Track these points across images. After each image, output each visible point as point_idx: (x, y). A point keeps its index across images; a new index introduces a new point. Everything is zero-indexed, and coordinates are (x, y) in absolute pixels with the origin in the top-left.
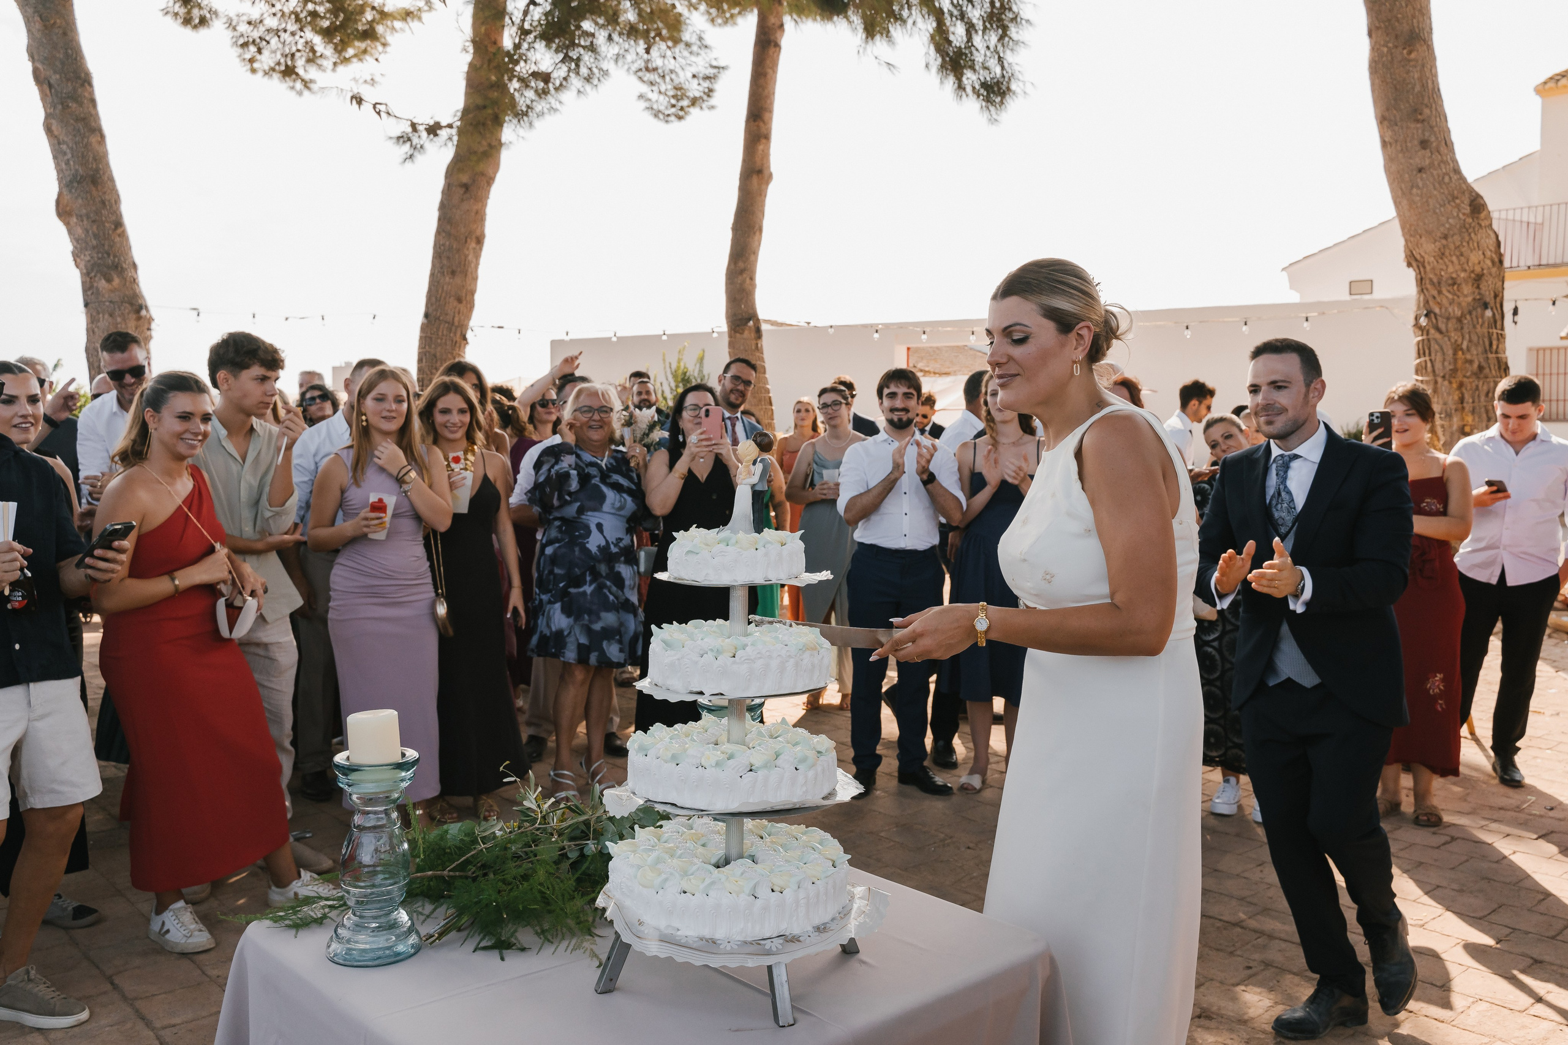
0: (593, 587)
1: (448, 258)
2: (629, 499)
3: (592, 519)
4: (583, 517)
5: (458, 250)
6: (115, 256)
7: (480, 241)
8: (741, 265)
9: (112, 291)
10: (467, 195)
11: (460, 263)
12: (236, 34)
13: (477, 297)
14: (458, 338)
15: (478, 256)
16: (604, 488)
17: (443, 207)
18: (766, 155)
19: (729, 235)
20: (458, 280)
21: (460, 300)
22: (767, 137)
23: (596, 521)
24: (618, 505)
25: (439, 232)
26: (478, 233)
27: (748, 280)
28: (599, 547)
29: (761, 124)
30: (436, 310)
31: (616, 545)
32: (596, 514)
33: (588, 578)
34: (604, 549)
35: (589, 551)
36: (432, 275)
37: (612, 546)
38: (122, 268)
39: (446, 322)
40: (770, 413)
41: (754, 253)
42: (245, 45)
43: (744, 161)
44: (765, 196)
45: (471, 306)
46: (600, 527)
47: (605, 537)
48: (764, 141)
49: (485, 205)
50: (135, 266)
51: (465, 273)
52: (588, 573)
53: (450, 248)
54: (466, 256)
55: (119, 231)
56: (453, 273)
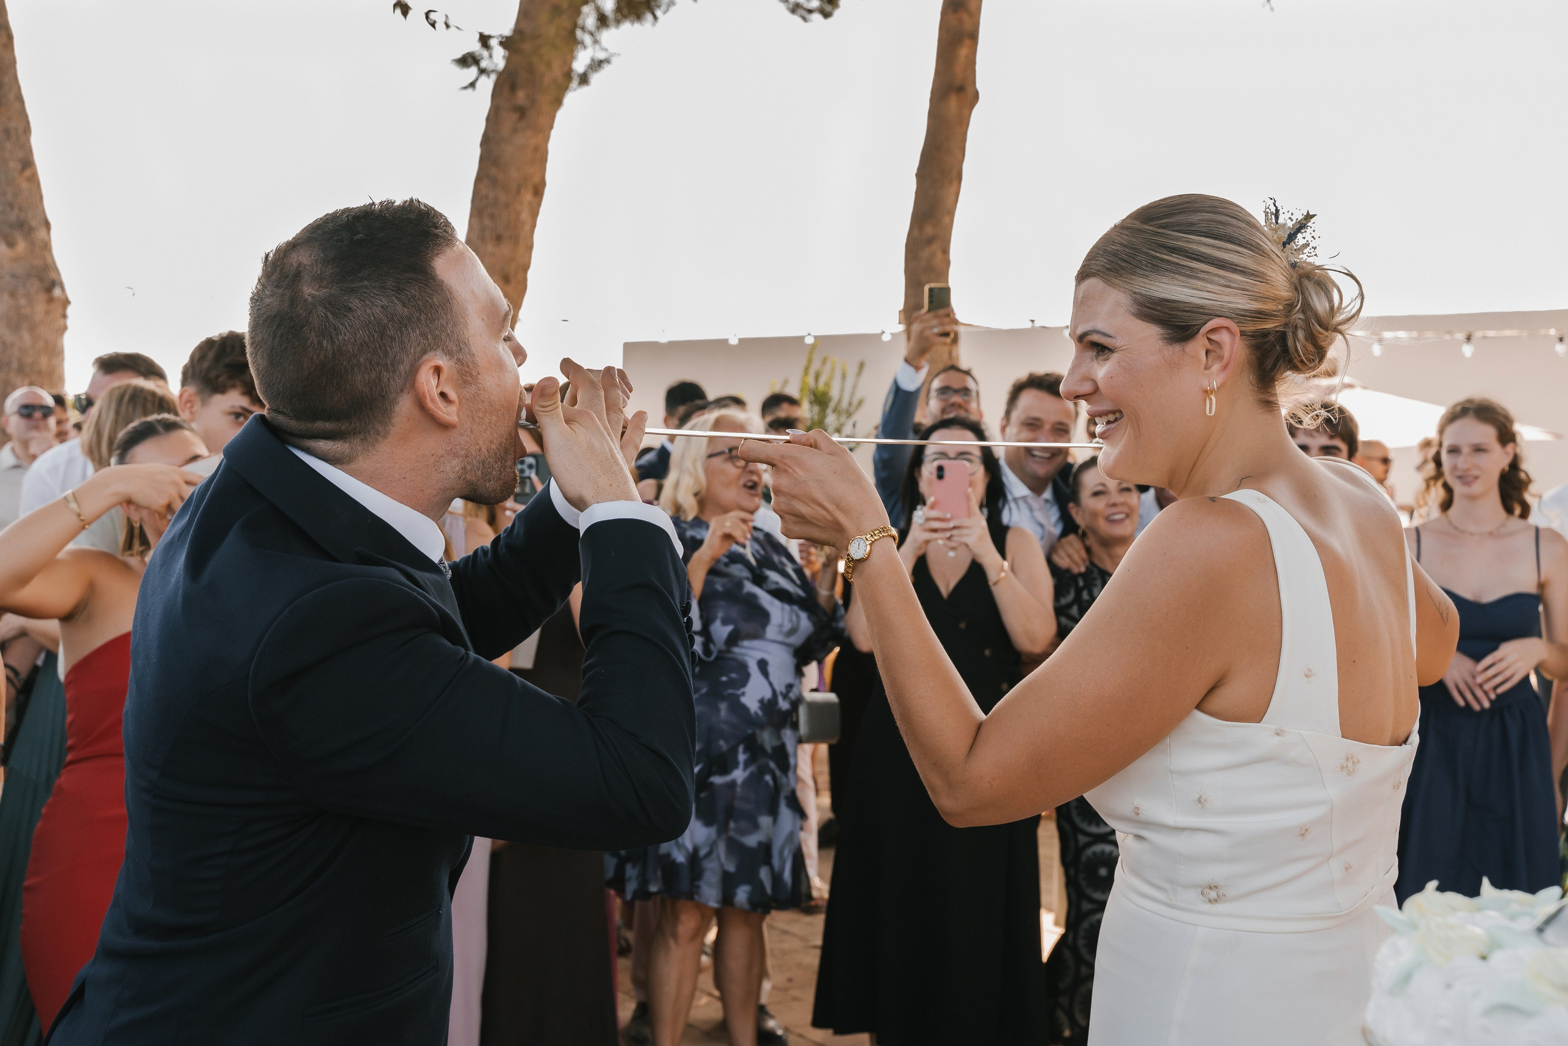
0: (747, 774)
1: (492, 216)
2: (803, 616)
3: (751, 652)
4: (736, 650)
5: (507, 205)
6: (21, 209)
7: (538, 191)
8: (929, 230)
9: (15, 260)
10: (523, 123)
11: (508, 224)
13: (531, 274)
15: (534, 214)
16: (765, 599)
17: (487, 141)
20: (505, 249)
21: (506, 279)
22: (973, 36)
23: (759, 655)
24: (787, 626)
25: (479, 178)
26: (536, 179)
27: (939, 255)
28: (761, 701)
29: (965, 17)
31: (785, 696)
32: (756, 643)
33: (742, 757)
34: (769, 705)
35: (745, 709)
37: (780, 699)
38: (30, 226)
43: (938, 72)
45: (522, 287)
46: (763, 665)
47: (771, 684)
48: (967, 42)
49: (547, 139)
50: (47, 225)
51: (515, 239)
52: (741, 748)
53: (495, 202)
54: (518, 214)
55: (28, 173)
56: (499, 239)
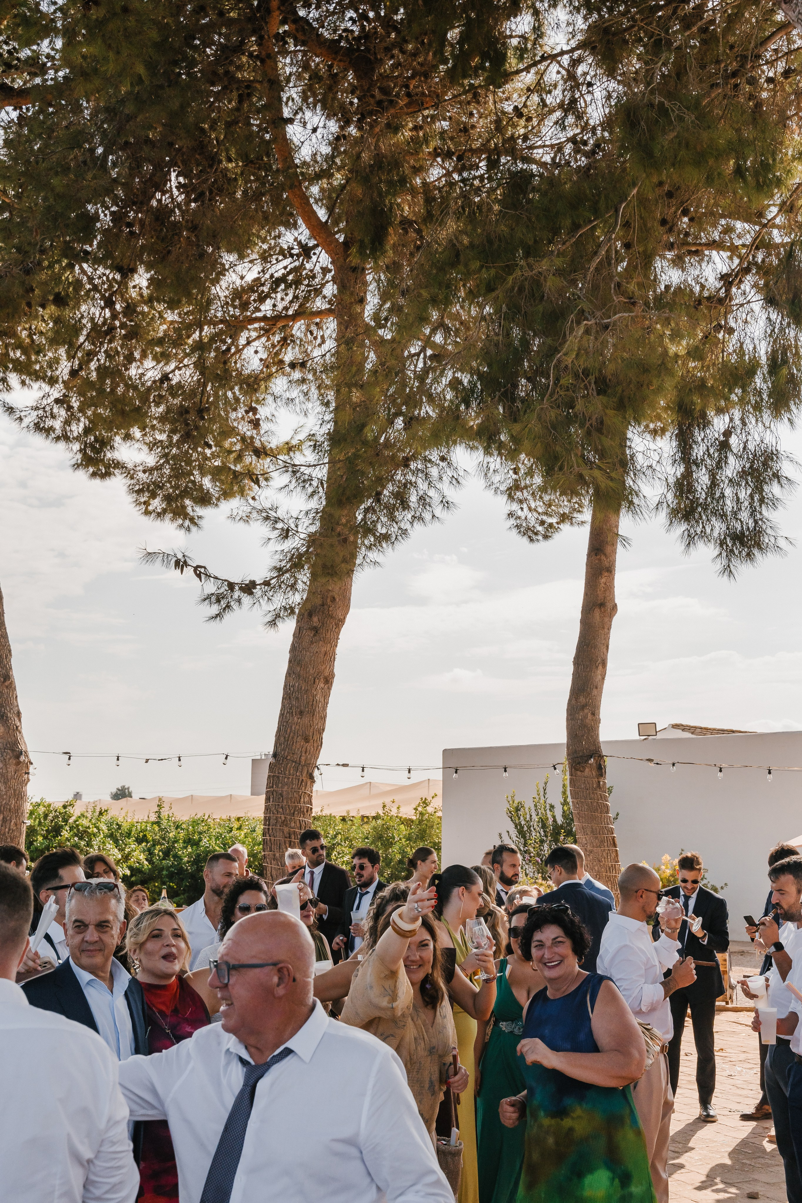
1: (297, 698)
5: (307, 691)
6: (2, 706)
7: (328, 681)
8: (582, 700)
10: (317, 638)
11: (308, 703)
12: (132, 482)
13: (325, 735)
14: (304, 777)
15: (326, 696)
17: (294, 649)
18: (609, 588)
19: (570, 669)
20: (306, 720)
21: (307, 740)
25: (289, 674)
26: (327, 673)
27: (590, 716)
29: (603, 557)
30: (284, 750)
36: (282, 715)
38: (7, 717)
39: (293, 761)
40: (613, 855)
41: (596, 688)
42: (139, 492)
43: (586, 594)
44: (609, 629)
45: (319, 745)
48: (606, 574)
49: (335, 646)
50: (19, 714)
51: (313, 713)
53: (300, 689)
54: (314, 696)
56: (301, 713)
